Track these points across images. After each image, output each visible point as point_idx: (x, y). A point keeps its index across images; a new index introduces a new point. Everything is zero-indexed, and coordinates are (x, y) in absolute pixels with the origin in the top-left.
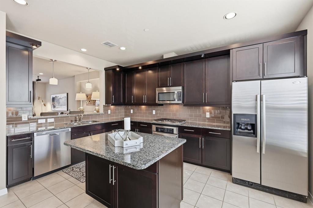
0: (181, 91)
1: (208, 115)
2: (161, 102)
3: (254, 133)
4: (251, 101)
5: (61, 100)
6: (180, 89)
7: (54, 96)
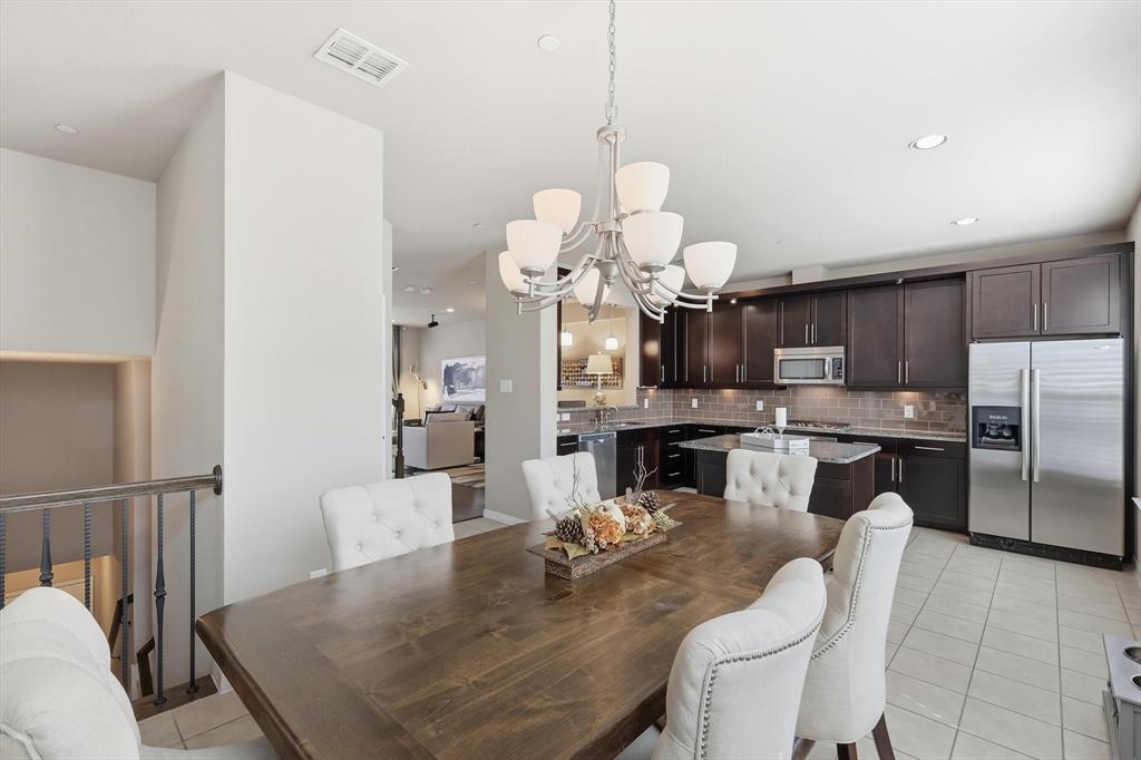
0: (842, 356)
1: (909, 412)
2: (786, 381)
3: (1017, 444)
4: (1009, 380)
5: (473, 373)
6: (839, 351)
7: (451, 363)
